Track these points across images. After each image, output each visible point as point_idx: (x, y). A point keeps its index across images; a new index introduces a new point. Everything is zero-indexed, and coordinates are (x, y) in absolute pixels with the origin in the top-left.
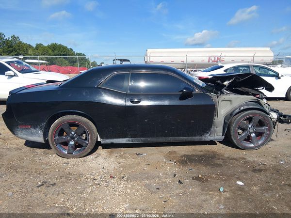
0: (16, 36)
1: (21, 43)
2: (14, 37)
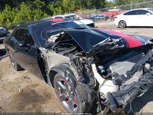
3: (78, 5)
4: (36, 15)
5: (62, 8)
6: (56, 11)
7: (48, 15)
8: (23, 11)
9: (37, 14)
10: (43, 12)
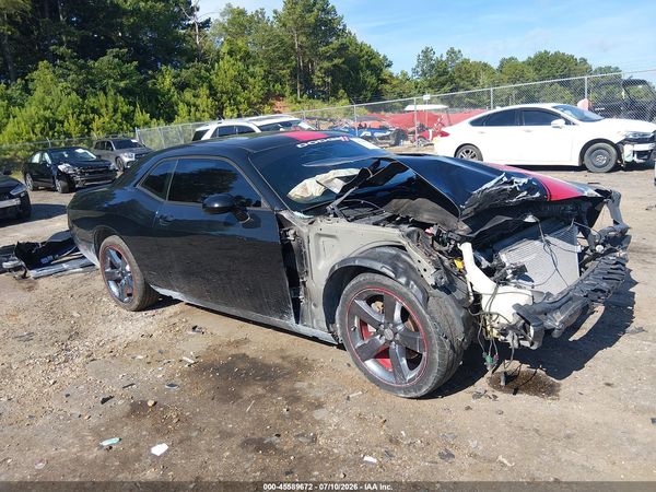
0: (456, 49)
1: (466, 62)
2: (452, 52)
3: (276, 82)
4: (100, 115)
5: (213, 92)
6: (188, 104)
7: (151, 118)
8: (43, 99)
9: (104, 114)
10: (130, 103)
